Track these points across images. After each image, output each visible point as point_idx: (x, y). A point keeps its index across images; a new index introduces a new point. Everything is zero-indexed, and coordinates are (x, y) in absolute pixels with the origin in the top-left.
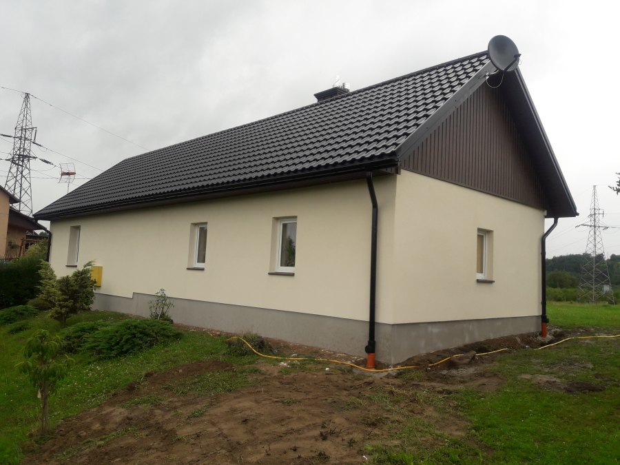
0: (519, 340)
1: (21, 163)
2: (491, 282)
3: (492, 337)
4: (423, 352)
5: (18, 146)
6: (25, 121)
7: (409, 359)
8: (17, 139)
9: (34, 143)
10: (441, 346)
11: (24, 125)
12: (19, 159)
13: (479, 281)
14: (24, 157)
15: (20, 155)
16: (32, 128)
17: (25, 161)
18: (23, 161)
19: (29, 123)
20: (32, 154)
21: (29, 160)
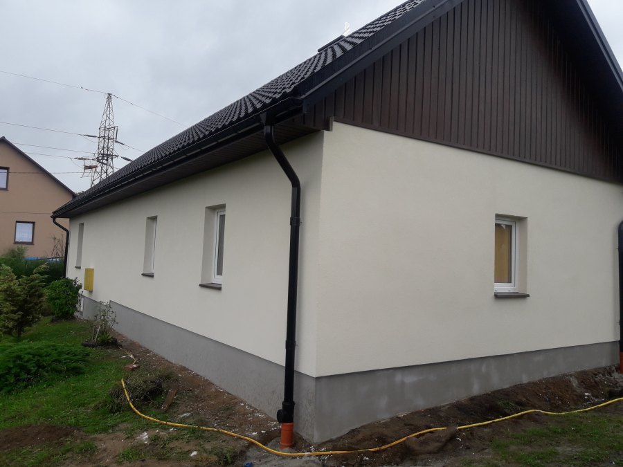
0: (575, 383)
1: (106, 162)
2: (525, 296)
3: (525, 379)
4: (384, 417)
5: (102, 145)
6: (107, 121)
7: (354, 430)
8: (101, 139)
9: (116, 142)
10: (421, 404)
11: (107, 124)
12: (103, 158)
13: (498, 297)
14: (108, 155)
15: (103, 154)
16: (114, 128)
17: (109, 160)
18: (107, 160)
19: (112, 123)
20: (115, 153)
21: (112, 159)
